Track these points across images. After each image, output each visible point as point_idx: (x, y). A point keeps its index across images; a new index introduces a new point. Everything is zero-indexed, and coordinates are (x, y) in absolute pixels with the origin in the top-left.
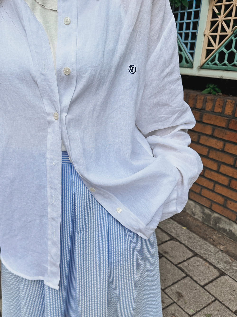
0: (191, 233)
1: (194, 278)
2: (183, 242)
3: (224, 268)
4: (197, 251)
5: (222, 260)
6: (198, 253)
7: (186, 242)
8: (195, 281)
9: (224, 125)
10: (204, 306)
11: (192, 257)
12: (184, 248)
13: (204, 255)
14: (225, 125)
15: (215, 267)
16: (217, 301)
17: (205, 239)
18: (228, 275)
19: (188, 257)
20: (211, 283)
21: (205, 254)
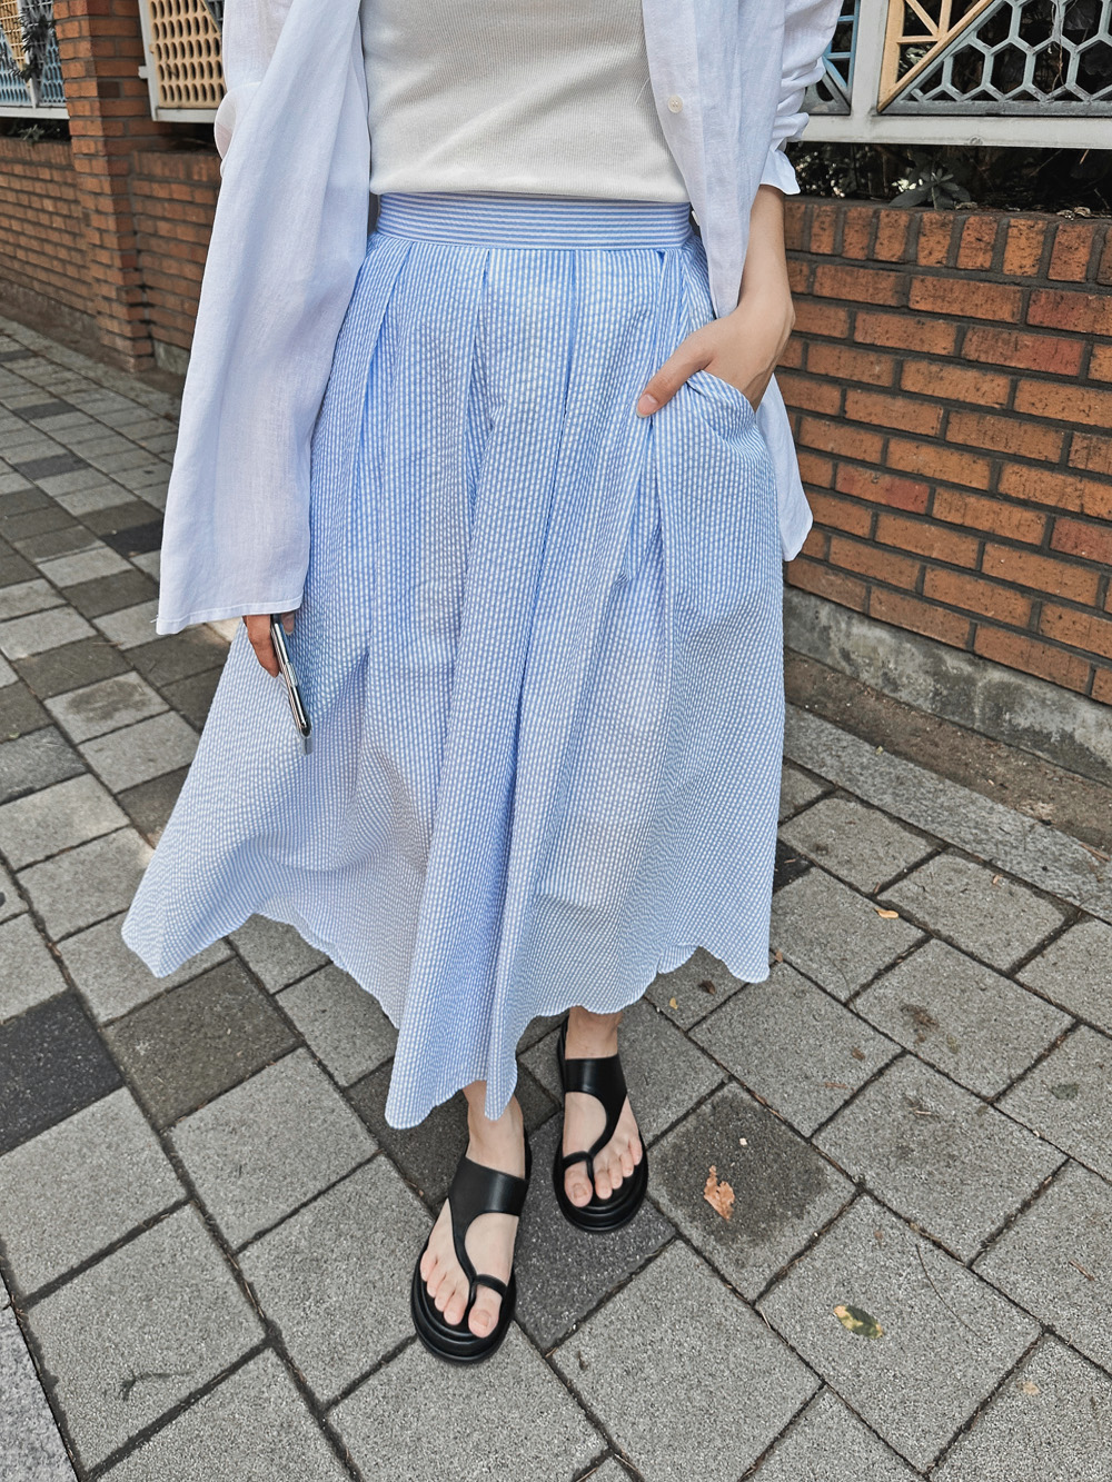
0: (897, 761)
1: (963, 942)
2: (876, 802)
3: (1075, 893)
4: (945, 833)
5: (1057, 860)
6: (950, 841)
7: (888, 798)
8: (971, 955)
9: (1005, 313)
10: (1035, 1054)
11: (930, 857)
12: (887, 822)
13: (979, 848)
14: (1013, 315)
15: (1038, 892)
16: (1083, 1029)
17: (966, 783)
18: (1098, 918)
19: (913, 860)
20: (1039, 958)
21: (980, 842)
